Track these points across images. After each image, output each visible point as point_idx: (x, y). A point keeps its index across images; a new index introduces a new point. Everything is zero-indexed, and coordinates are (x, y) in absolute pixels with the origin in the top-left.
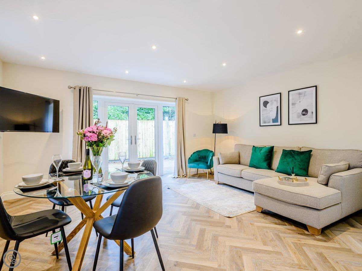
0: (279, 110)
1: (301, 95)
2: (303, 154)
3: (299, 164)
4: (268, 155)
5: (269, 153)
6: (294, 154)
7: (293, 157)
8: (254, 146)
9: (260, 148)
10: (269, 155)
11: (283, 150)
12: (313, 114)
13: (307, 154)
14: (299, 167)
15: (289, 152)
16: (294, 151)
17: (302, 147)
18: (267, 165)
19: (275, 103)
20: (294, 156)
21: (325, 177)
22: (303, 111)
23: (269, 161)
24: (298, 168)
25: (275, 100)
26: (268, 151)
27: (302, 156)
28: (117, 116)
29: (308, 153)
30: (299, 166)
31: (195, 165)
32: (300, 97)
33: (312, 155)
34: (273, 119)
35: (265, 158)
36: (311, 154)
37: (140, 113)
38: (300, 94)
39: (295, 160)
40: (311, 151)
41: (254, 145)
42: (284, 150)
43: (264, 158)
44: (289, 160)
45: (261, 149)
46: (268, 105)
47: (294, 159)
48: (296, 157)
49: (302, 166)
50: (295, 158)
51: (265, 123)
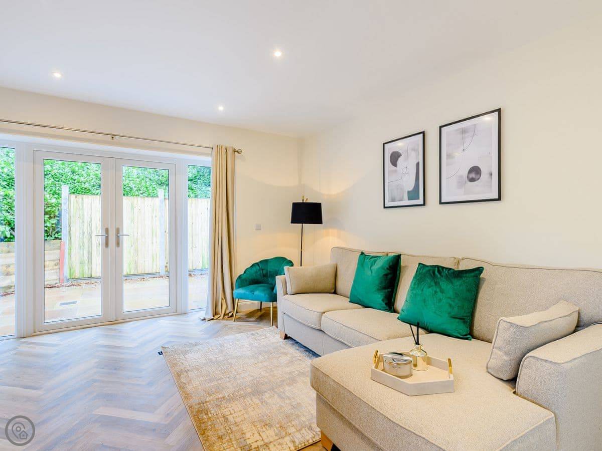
0: (422, 169)
1: (466, 135)
2: (461, 277)
3: (450, 305)
4: (386, 275)
5: (389, 271)
6: (439, 276)
7: (437, 284)
8: (362, 253)
9: (373, 257)
10: (390, 276)
11: (420, 264)
12: (491, 178)
13: (471, 279)
14: (449, 313)
15: (429, 270)
16: (440, 269)
17: (463, 259)
18: (383, 300)
19: (413, 154)
20: (439, 283)
21: (506, 358)
22: (471, 171)
23: (390, 290)
24: (447, 315)
25: (414, 150)
26: (387, 266)
27: (457, 282)
28: (145, 189)
29: (473, 274)
30: (450, 310)
31: (248, 293)
32: (463, 138)
33: (484, 279)
34: (409, 192)
35: (381, 283)
36: (482, 276)
37: (194, 186)
38: (464, 131)
39: (441, 292)
40: (480, 270)
41: (364, 252)
42: (422, 264)
43: (377, 282)
44: (428, 291)
45: (375, 262)
46: (400, 161)
47: (438, 290)
48: (444, 284)
49: (456, 309)
50: (440, 287)
51: (393, 200)
